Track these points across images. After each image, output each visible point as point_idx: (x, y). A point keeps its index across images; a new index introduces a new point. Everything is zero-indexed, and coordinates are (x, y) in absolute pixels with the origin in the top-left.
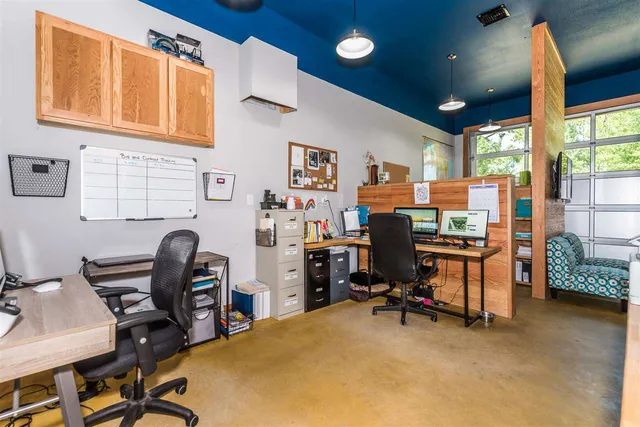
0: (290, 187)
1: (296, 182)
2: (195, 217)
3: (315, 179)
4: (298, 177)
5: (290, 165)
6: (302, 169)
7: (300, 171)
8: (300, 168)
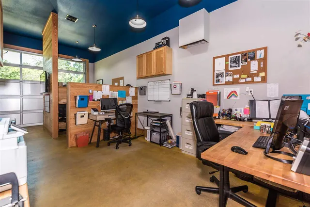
0: (214, 85)
1: (218, 81)
2: (170, 101)
3: (237, 76)
4: (220, 78)
5: (214, 71)
6: (224, 72)
7: (223, 73)
8: (222, 72)
